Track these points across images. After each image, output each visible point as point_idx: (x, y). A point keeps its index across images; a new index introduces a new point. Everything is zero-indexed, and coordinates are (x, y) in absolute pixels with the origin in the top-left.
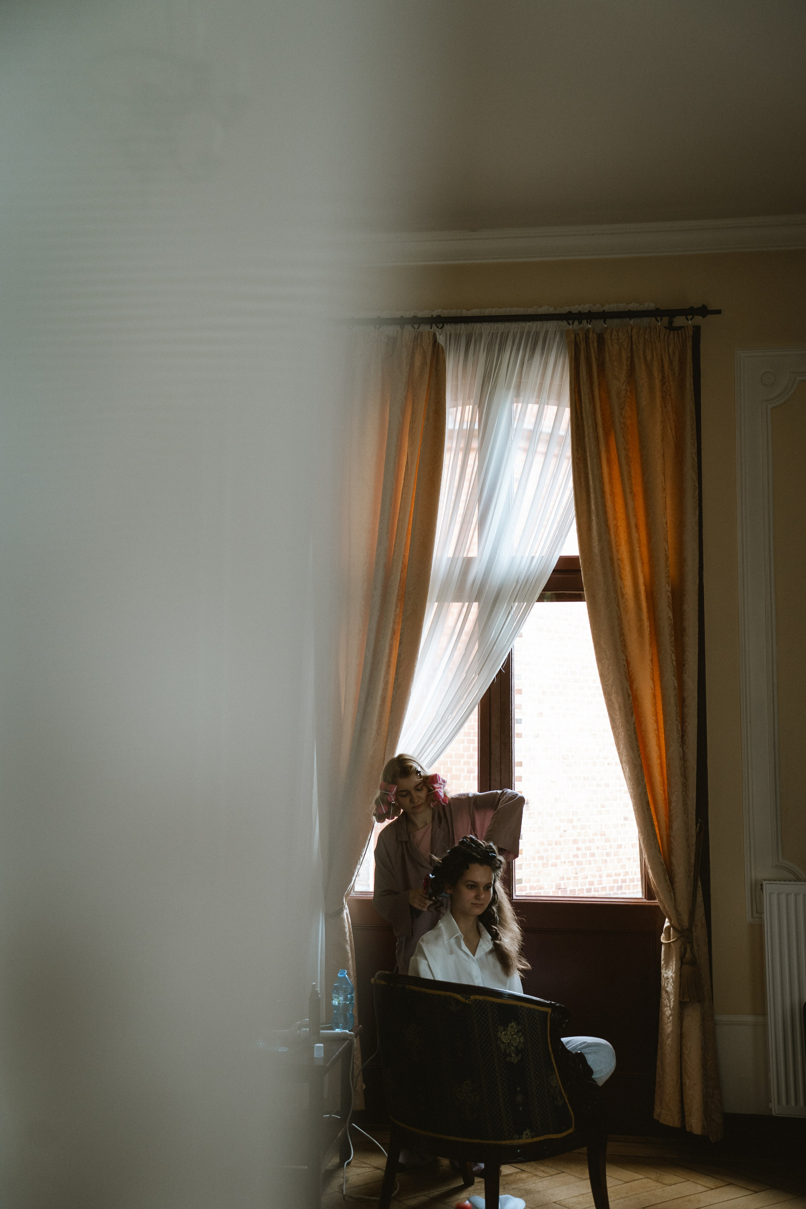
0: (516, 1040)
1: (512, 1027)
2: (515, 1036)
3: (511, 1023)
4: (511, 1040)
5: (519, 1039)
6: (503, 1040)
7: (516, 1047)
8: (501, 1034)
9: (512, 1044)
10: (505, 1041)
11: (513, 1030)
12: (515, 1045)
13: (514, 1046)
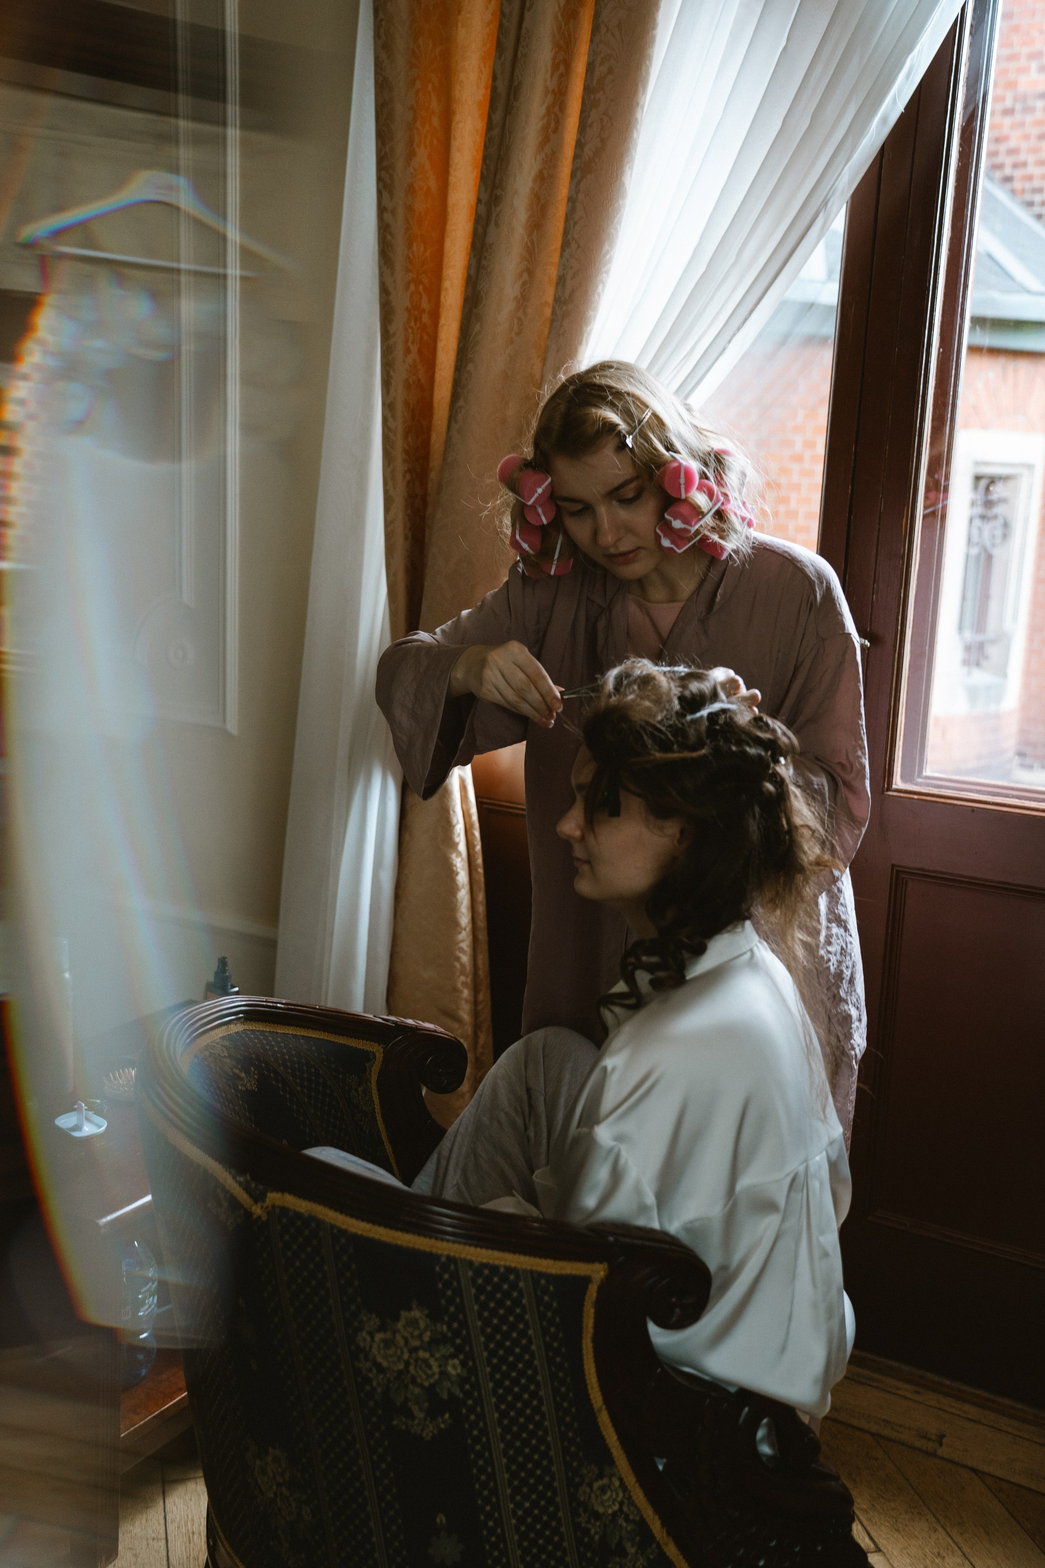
0: (429, 1367)
1: (413, 1323)
2: (422, 1354)
3: (409, 1309)
4: (407, 1364)
5: (440, 1366)
6: (379, 1359)
7: (431, 1391)
8: (368, 1339)
9: (413, 1380)
10: (385, 1364)
11: (416, 1333)
12: (426, 1384)
13: (421, 1386)
